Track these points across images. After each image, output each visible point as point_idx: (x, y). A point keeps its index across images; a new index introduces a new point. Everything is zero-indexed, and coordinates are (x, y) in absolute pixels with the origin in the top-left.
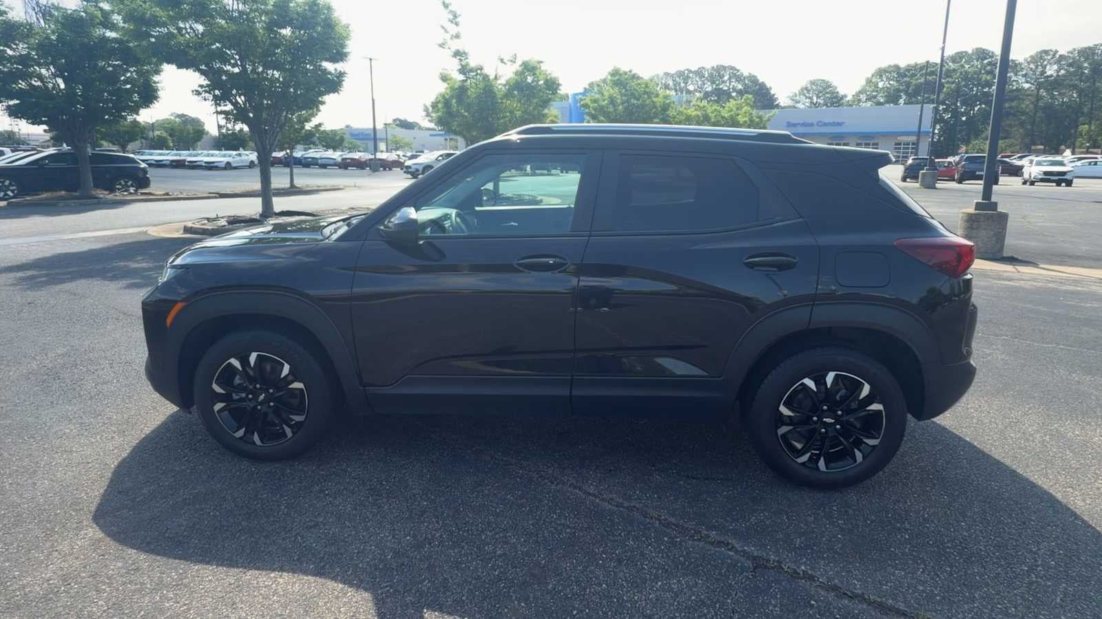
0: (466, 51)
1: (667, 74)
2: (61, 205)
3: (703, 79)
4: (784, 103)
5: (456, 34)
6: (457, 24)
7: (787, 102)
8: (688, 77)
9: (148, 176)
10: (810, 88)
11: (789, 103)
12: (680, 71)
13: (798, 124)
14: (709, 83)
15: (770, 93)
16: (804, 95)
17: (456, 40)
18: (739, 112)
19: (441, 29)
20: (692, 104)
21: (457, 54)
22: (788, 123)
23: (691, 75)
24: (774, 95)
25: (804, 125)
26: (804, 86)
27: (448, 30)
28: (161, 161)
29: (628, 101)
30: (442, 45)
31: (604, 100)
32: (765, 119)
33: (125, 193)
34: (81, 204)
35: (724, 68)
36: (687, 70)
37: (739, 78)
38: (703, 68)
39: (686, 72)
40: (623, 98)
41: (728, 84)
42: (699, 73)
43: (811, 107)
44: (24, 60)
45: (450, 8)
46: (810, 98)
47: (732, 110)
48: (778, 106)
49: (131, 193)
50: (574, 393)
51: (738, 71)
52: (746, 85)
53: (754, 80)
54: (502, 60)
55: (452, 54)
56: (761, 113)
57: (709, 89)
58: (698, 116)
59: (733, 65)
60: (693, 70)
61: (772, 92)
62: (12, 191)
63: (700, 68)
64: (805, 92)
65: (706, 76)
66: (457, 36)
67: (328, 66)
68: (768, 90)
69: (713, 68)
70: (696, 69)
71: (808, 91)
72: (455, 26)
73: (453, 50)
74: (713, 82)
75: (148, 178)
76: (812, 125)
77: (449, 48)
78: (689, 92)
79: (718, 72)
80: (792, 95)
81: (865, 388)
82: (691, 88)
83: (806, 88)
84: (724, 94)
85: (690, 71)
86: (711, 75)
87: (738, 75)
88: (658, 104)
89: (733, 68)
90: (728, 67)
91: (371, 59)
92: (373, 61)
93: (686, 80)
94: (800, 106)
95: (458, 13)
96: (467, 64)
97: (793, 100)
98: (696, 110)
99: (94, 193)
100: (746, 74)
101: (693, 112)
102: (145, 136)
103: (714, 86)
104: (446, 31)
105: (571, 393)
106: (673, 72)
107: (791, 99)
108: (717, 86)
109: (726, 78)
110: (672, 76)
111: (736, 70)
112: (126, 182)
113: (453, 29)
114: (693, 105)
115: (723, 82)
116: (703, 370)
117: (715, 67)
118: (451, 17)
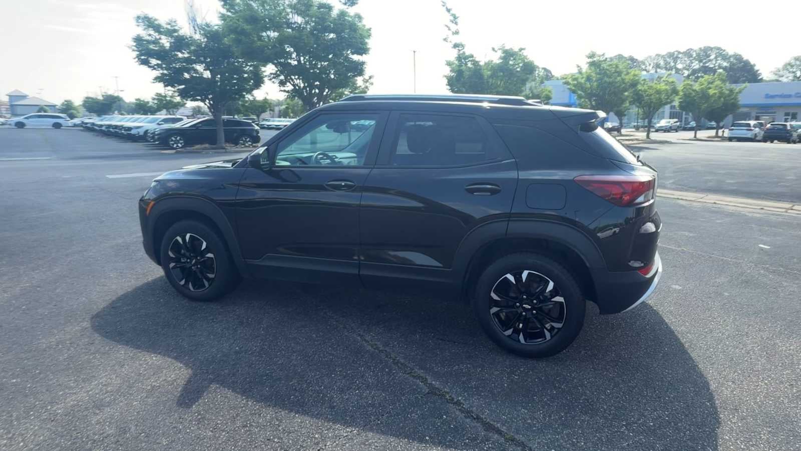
0: (463, 43)
1: (658, 55)
2: (204, 152)
3: (691, 59)
4: (767, 77)
5: (456, 31)
6: (456, 23)
7: (770, 76)
8: (677, 57)
9: (259, 135)
10: (793, 64)
11: (774, 77)
12: (670, 53)
13: (777, 96)
14: (697, 62)
15: (754, 69)
16: (787, 70)
17: (455, 36)
18: (710, 86)
19: (446, 27)
20: (662, 79)
21: (456, 46)
22: (767, 95)
23: (680, 56)
24: (758, 71)
25: (781, 96)
26: (788, 62)
27: (451, 28)
28: (270, 125)
29: (601, 79)
30: (445, 40)
31: (583, 78)
32: (736, 91)
33: (243, 146)
34: (216, 153)
35: (711, 49)
36: (677, 51)
37: (725, 57)
38: (691, 49)
39: (676, 53)
40: (598, 76)
41: (714, 62)
42: (688, 54)
43: (793, 80)
44: (187, 60)
45: (451, 12)
46: (794, 72)
47: (703, 84)
48: (761, 80)
49: (247, 146)
50: (361, 273)
51: (724, 51)
52: (731, 62)
53: (739, 58)
54: (493, 49)
55: (452, 46)
56: (733, 86)
57: (697, 67)
58: (666, 89)
59: (719, 46)
60: (682, 51)
61: (756, 68)
62: (181, 143)
63: (688, 50)
64: (789, 67)
65: (694, 55)
66: (457, 33)
67: (356, 57)
68: (752, 66)
69: (700, 49)
70: (685, 50)
71: (792, 66)
72: (455, 25)
73: (453, 43)
74: (701, 61)
75: (259, 136)
76: (790, 96)
77: (450, 42)
78: (677, 71)
79: (705, 53)
80: (775, 70)
81: (550, 284)
82: (680, 66)
83: (789, 64)
84: (710, 71)
85: (679, 53)
86: (698, 55)
87: (724, 54)
88: (627, 81)
89: (719, 49)
90: (715, 48)
91: (414, 52)
92: (416, 53)
93: (675, 59)
94: (784, 80)
95: (457, 16)
96: (464, 53)
97: (776, 74)
98: (666, 84)
99: (224, 145)
100: (731, 53)
101: (663, 86)
102: (272, 109)
103: (701, 64)
104: (449, 29)
105: (359, 272)
106: (664, 53)
107: (774, 74)
108: (704, 64)
109: (712, 57)
110: (663, 57)
111: (722, 50)
112: (246, 139)
113: (454, 27)
114: (664, 81)
115: (710, 61)
116: (439, 262)
117: (702, 48)
118: (452, 18)
